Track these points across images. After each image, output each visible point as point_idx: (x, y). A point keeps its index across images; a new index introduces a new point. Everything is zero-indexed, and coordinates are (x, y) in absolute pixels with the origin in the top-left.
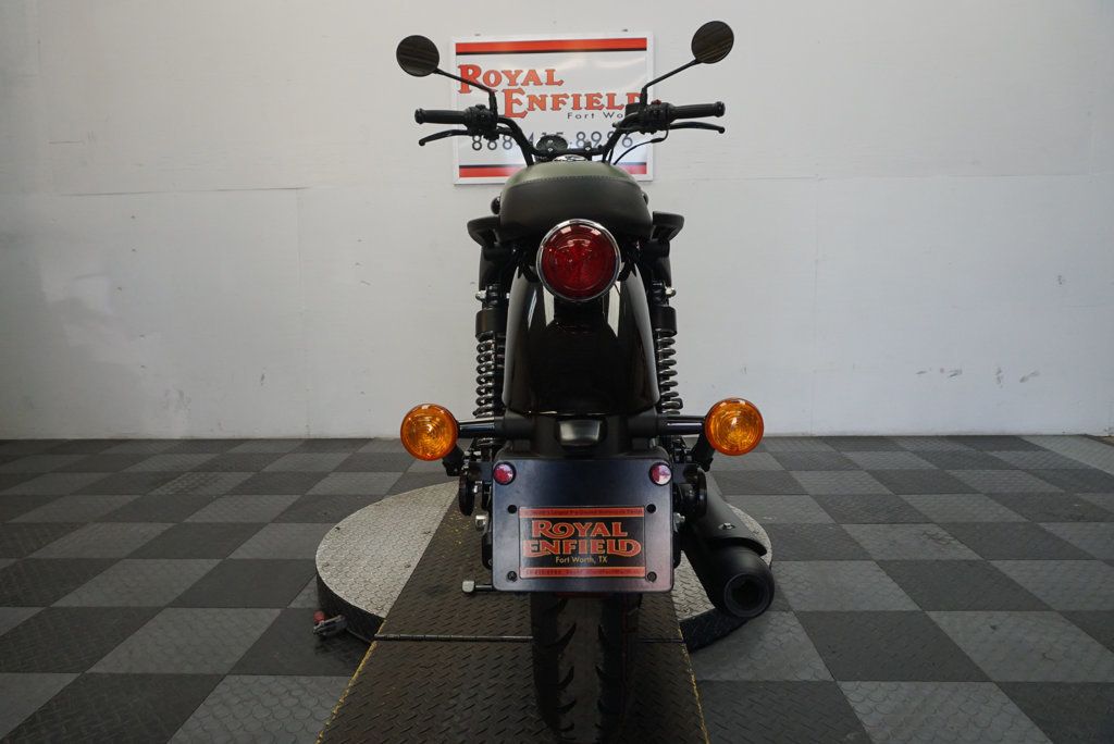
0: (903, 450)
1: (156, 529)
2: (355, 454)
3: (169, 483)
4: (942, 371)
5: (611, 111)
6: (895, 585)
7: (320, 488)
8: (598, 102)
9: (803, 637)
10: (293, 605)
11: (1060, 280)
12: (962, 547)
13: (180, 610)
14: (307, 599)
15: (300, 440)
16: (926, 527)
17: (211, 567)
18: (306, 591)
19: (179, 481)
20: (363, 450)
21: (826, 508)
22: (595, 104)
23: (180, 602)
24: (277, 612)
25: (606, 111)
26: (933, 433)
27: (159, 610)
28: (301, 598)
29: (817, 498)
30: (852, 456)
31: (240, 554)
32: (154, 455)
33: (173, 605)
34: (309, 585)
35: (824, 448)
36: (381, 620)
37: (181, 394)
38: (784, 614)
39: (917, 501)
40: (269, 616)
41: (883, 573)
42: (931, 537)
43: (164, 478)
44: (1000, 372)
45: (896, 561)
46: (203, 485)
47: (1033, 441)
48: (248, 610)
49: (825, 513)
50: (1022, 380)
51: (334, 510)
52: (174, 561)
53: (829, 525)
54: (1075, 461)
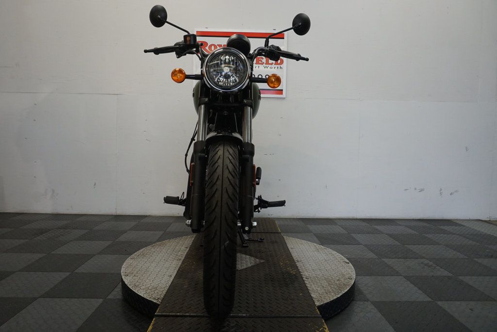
0: (400, 225)
1: (37, 256)
2: (140, 222)
3: (44, 234)
4: (415, 189)
5: (267, 66)
6: (416, 288)
7: (122, 238)
8: (262, 61)
9: (379, 315)
10: (109, 297)
11: (467, 149)
12: (442, 270)
13: (47, 299)
14: (117, 294)
15: (112, 215)
16: (422, 260)
17: (64, 277)
18: (116, 290)
19: (49, 233)
20: (143, 221)
21: (372, 251)
22: (260, 62)
23: (47, 295)
24: (101, 300)
25: (265, 65)
26: (412, 218)
27: (35, 299)
28: (114, 293)
29: (366, 246)
30: (378, 227)
31: (80, 270)
32: (37, 220)
33: (43, 296)
34: (118, 287)
35: (364, 224)
36: (159, 305)
37: (53, 191)
38: (366, 302)
39: (414, 248)
40: (97, 302)
41: (409, 282)
42: (426, 265)
43: (42, 232)
44: (441, 190)
45: (413, 276)
46: (62, 235)
47: (457, 222)
48: (85, 299)
49: (372, 253)
50: (451, 194)
51: (129, 249)
52: (45, 273)
53: (375, 259)
54: (479, 231)
